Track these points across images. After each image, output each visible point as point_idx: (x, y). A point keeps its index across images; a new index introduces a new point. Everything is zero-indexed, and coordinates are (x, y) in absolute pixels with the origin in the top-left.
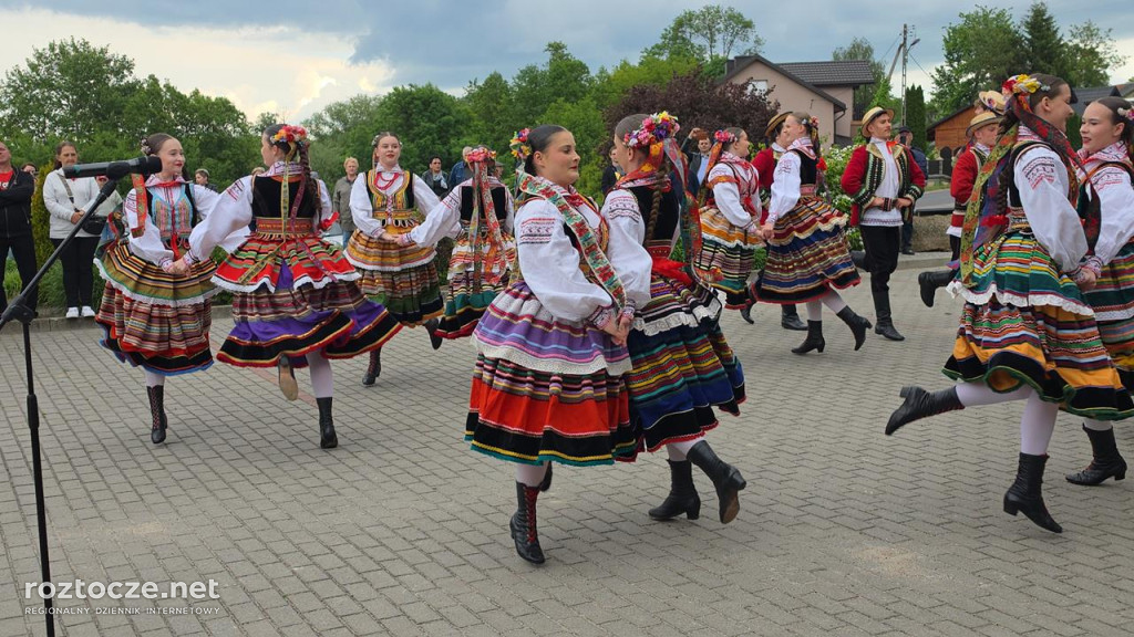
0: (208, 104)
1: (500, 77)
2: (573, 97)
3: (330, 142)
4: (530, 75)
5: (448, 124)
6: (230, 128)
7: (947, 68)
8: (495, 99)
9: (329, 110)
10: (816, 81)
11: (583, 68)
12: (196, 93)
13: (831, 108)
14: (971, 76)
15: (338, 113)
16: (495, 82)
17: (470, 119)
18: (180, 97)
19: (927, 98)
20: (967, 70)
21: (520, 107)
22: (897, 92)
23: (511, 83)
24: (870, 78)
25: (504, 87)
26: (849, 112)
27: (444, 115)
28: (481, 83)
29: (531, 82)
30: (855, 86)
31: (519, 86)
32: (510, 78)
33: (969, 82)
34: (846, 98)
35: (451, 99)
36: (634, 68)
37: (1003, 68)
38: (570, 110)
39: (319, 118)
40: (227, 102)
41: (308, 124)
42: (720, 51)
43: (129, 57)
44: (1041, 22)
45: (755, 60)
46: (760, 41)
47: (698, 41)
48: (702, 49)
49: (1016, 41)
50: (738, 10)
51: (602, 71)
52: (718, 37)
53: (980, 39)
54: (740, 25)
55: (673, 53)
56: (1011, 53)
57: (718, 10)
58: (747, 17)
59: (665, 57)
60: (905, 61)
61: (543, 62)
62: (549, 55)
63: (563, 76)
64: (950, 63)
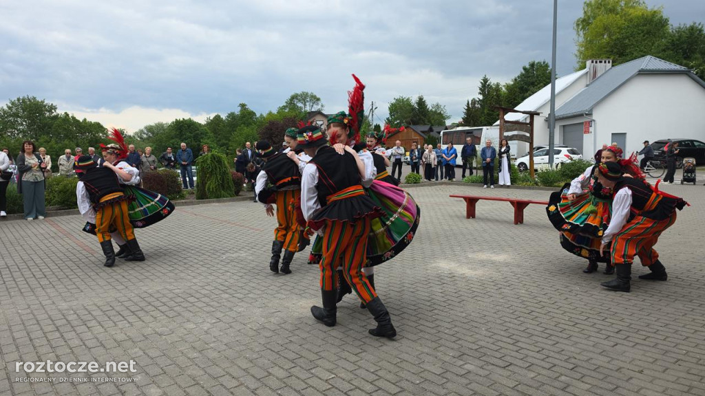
1: (219, 116)
2: (248, 125)
3: (147, 141)
4: (232, 115)
5: (197, 134)
6: (101, 135)
7: (390, 118)
8: (218, 125)
9: (146, 128)
11: (253, 114)
12: (85, 120)
15: (150, 129)
16: (217, 118)
17: (207, 133)
18: (78, 121)
20: (396, 119)
21: (228, 128)
23: (224, 118)
25: (221, 120)
27: (196, 131)
28: (211, 118)
29: (232, 118)
31: (228, 120)
32: (224, 116)
33: (398, 124)
35: (200, 124)
36: (274, 114)
37: (409, 119)
38: (246, 130)
39: (142, 131)
41: (136, 133)
42: (308, 109)
43: (54, 104)
44: (421, 102)
45: (319, 113)
46: (322, 106)
47: (300, 105)
48: (301, 108)
49: (413, 109)
50: (314, 94)
51: (261, 115)
52: (307, 104)
53: (401, 108)
54: (316, 99)
55: (290, 109)
56: (412, 114)
57: (307, 94)
58: (318, 97)
59: (286, 111)
60: (372, 115)
61: (237, 111)
62: (240, 108)
63: (246, 116)
64: (391, 116)
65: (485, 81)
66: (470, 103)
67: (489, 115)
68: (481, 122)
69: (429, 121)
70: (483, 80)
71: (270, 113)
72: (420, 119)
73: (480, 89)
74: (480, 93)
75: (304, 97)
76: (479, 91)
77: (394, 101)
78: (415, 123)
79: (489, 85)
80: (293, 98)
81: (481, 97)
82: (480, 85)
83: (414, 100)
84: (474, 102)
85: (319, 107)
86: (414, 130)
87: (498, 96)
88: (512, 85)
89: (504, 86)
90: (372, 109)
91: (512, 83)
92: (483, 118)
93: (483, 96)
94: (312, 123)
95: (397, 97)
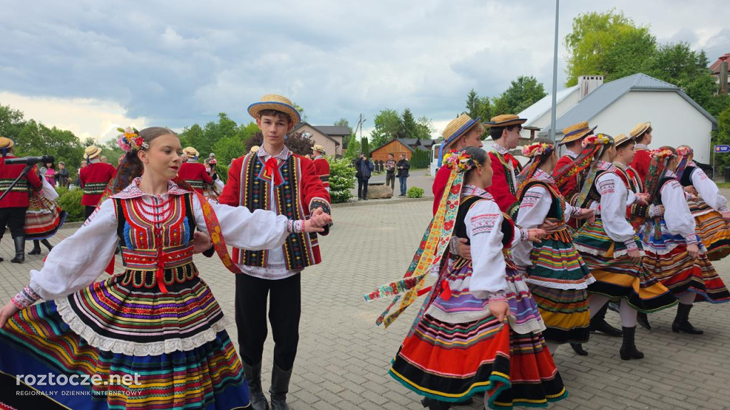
0: (61, 133)
1: (198, 126)
2: (231, 135)
4: (211, 125)
6: (71, 144)
7: (376, 131)
8: (197, 135)
10: (329, 135)
11: (234, 124)
12: (55, 128)
13: (334, 144)
14: (384, 134)
16: (196, 128)
17: (184, 143)
18: (46, 129)
19: (369, 142)
20: (383, 132)
21: (207, 138)
22: (358, 139)
23: (203, 129)
24: (348, 133)
25: (200, 131)
26: (341, 146)
28: (189, 128)
29: (212, 128)
30: (343, 136)
31: (207, 130)
32: (203, 127)
33: (384, 136)
34: (340, 140)
37: (395, 132)
38: (230, 141)
39: (114, 141)
40: (70, 132)
41: (109, 143)
43: (20, 111)
44: (408, 116)
45: (307, 124)
49: (400, 122)
51: (242, 125)
53: (387, 121)
56: (398, 126)
58: (301, 108)
60: (361, 127)
61: (217, 121)
62: (219, 118)
63: (226, 126)
64: (377, 128)
65: (473, 95)
69: (416, 135)
70: (471, 94)
72: (406, 132)
73: (468, 103)
74: (468, 107)
76: (467, 105)
77: (379, 114)
78: (402, 136)
79: (476, 99)
82: (468, 99)
83: (400, 115)
86: (401, 143)
87: (488, 110)
88: (501, 99)
89: (493, 100)
90: (360, 121)
91: (500, 97)
93: (471, 110)
94: (301, 134)
95: (383, 110)
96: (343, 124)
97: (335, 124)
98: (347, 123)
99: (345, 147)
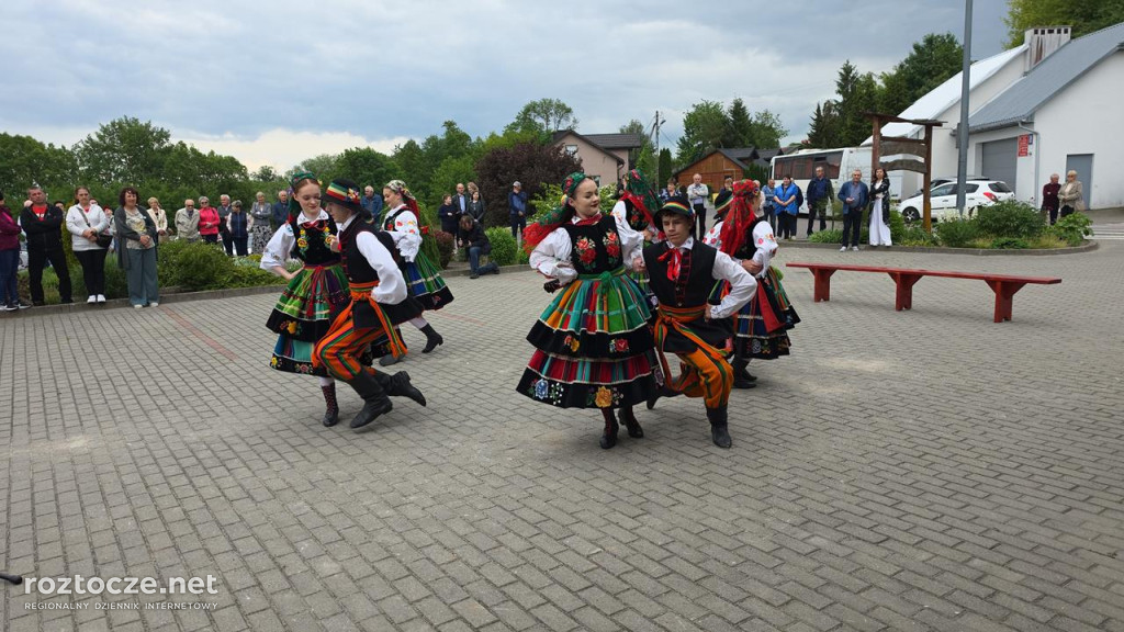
0: (220, 160)
1: (413, 143)
2: (458, 155)
4: (432, 141)
5: (381, 173)
6: (237, 176)
7: (686, 138)
8: (412, 157)
9: (304, 163)
10: (606, 147)
11: (468, 138)
12: (212, 153)
13: (615, 164)
14: (700, 142)
15: (309, 165)
16: (411, 146)
17: (396, 170)
18: (200, 154)
19: (674, 156)
20: (697, 139)
21: (427, 162)
23: (421, 147)
24: (638, 144)
25: (417, 149)
26: (627, 165)
27: (378, 167)
28: (402, 147)
29: (434, 146)
30: (629, 149)
31: (426, 148)
32: (420, 142)
33: (699, 147)
34: (625, 157)
35: (385, 157)
36: (498, 137)
37: (717, 139)
38: (456, 164)
40: (232, 159)
42: (552, 127)
43: (165, 130)
44: (739, 110)
45: (570, 133)
46: (575, 121)
47: (539, 120)
48: (541, 126)
49: (725, 121)
50: (562, 102)
51: (479, 139)
52: (551, 118)
53: (704, 120)
54: (564, 111)
55: (524, 128)
56: (723, 129)
57: (550, 101)
58: (568, 106)
59: (519, 130)
60: (657, 134)
61: (441, 134)
62: (445, 129)
63: (454, 142)
64: (688, 134)
65: (848, 70)
66: (822, 108)
67: (853, 127)
68: (841, 141)
69: (752, 142)
70: (844, 69)
71: (493, 136)
72: (736, 138)
73: (839, 84)
74: (839, 92)
75: (545, 108)
76: (837, 88)
77: (692, 110)
78: (728, 145)
79: (853, 77)
80: (531, 108)
81: (840, 98)
82: (838, 78)
83: (726, 107)
84: (828, 106)
85: (570, 123)
86: (725, 157)
87: (870, 95)
88: (896, 76)
89: (881, 77)
90: (656, 124)
91: (895, 72)
92: (843, 134)
93: (844, 97)
94: (559, 149)
95: (699, 103)
96: (635, 129)
97: (622, 130)
98: (641, 127)
99: (632, 167)
